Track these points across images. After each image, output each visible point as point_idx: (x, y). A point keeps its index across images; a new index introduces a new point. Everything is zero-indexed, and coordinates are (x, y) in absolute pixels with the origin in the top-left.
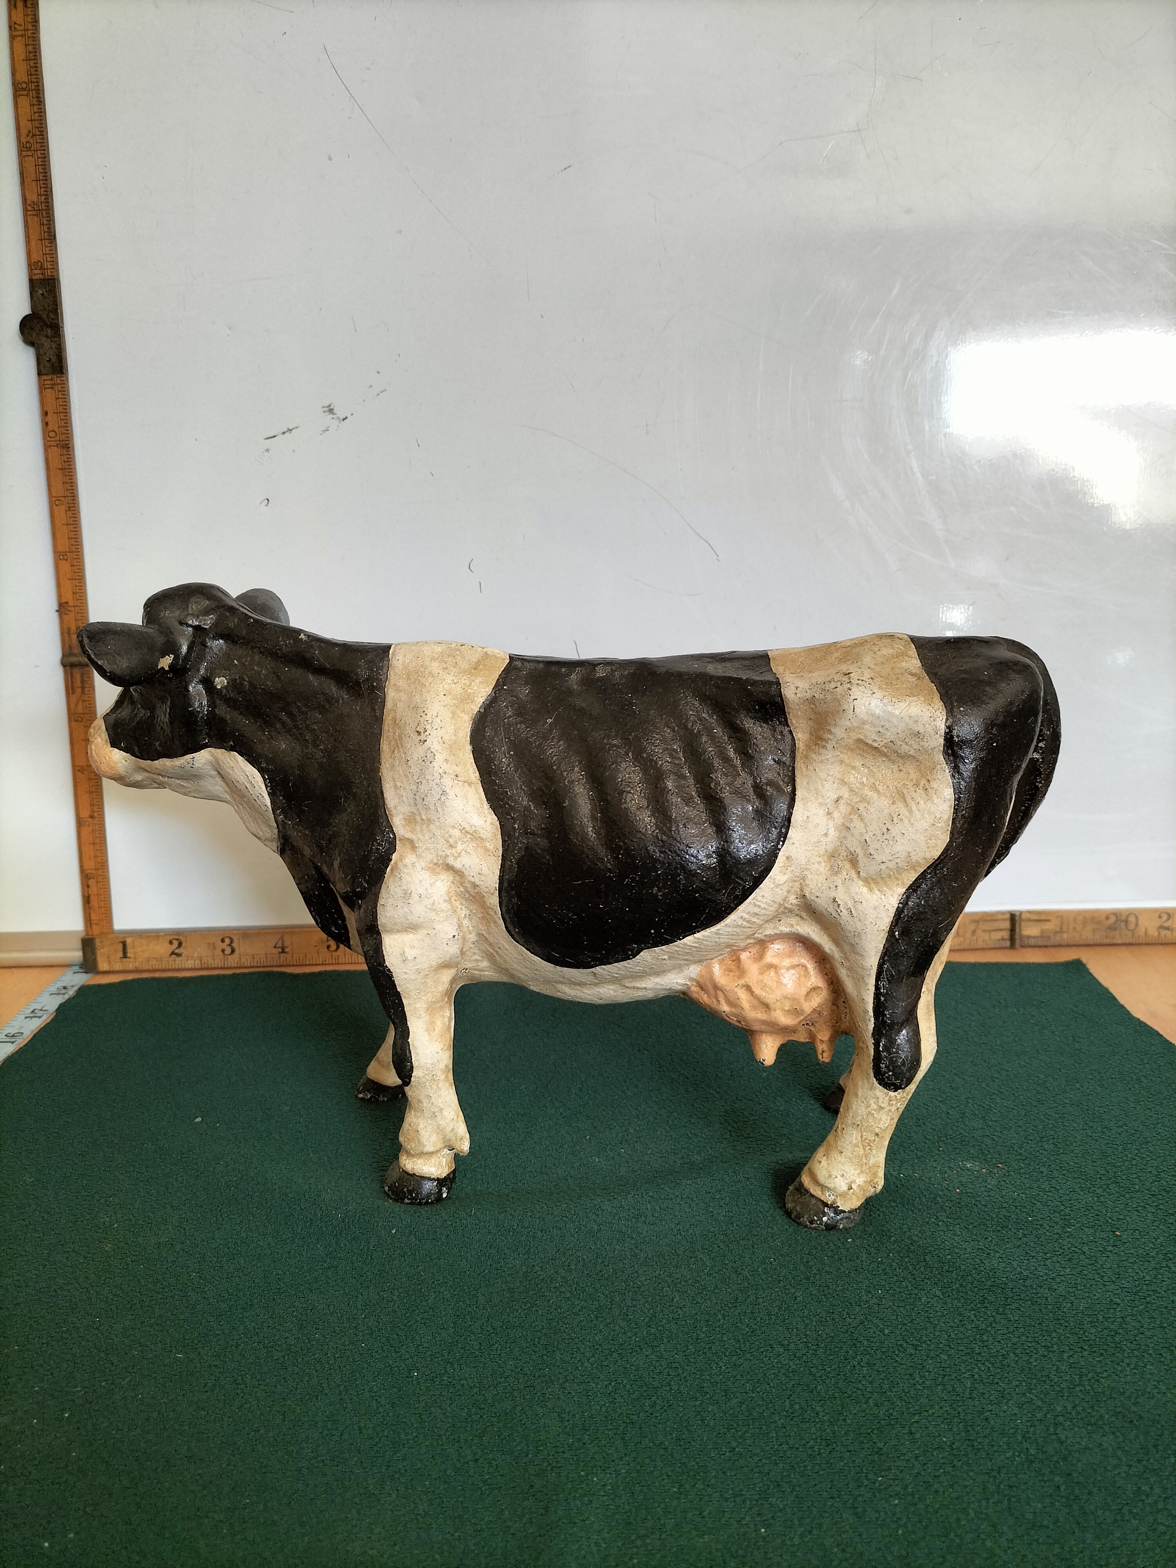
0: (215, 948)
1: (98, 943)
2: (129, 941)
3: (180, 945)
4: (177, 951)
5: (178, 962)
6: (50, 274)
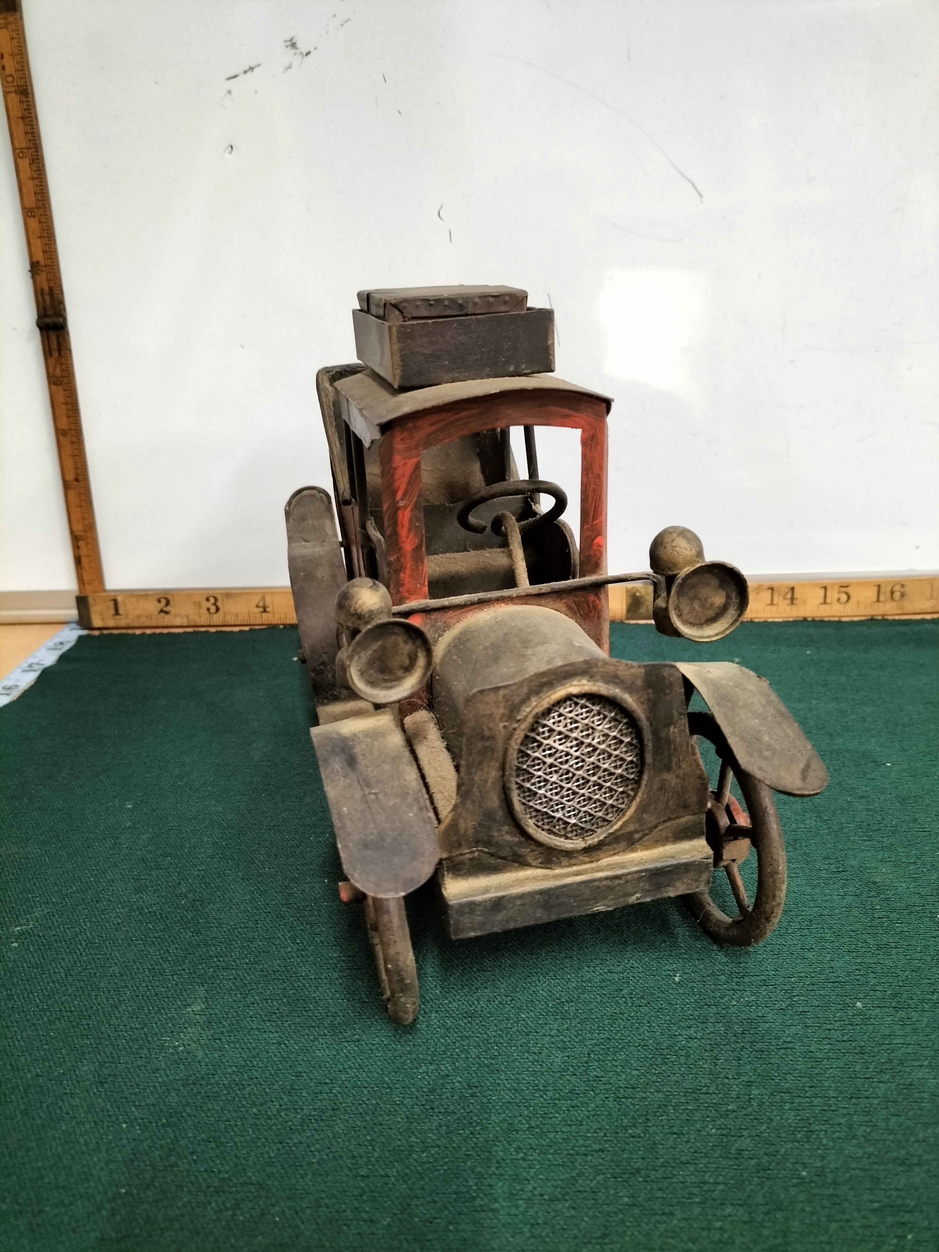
0: (200, 607)
1: (91, 601)
2: (120, 599)
3: (168, 603)
4: (165, 609)
5: (167, 620)
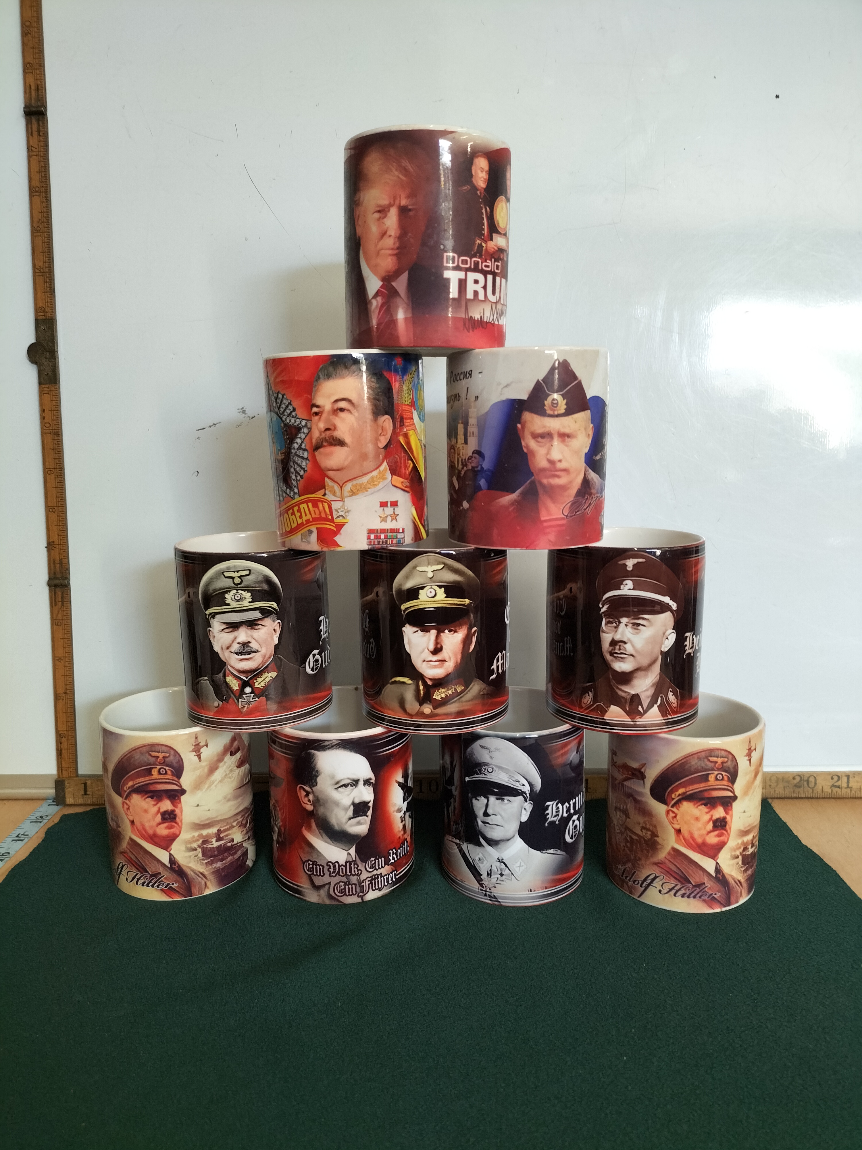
1: (67, 783)
2: (89, 782)
6: (50, 315)
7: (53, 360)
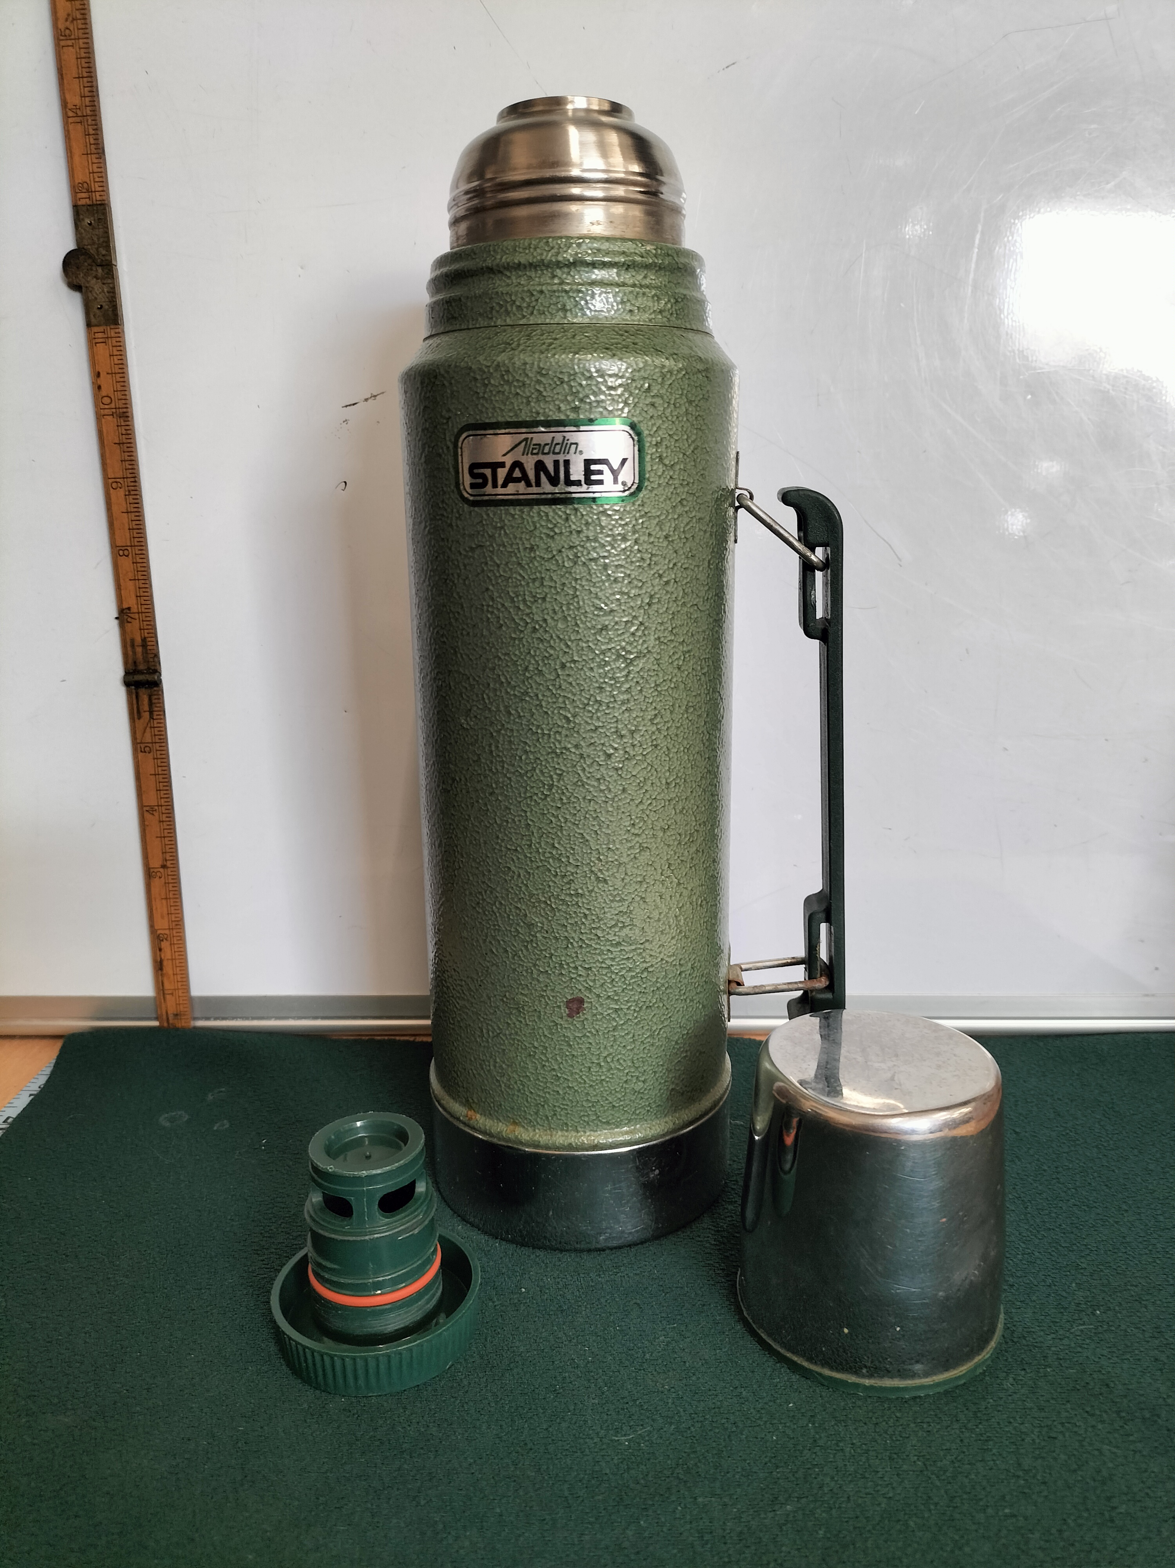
6: (98, 198)
7: (110, 281)
